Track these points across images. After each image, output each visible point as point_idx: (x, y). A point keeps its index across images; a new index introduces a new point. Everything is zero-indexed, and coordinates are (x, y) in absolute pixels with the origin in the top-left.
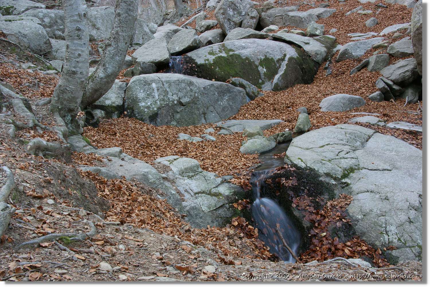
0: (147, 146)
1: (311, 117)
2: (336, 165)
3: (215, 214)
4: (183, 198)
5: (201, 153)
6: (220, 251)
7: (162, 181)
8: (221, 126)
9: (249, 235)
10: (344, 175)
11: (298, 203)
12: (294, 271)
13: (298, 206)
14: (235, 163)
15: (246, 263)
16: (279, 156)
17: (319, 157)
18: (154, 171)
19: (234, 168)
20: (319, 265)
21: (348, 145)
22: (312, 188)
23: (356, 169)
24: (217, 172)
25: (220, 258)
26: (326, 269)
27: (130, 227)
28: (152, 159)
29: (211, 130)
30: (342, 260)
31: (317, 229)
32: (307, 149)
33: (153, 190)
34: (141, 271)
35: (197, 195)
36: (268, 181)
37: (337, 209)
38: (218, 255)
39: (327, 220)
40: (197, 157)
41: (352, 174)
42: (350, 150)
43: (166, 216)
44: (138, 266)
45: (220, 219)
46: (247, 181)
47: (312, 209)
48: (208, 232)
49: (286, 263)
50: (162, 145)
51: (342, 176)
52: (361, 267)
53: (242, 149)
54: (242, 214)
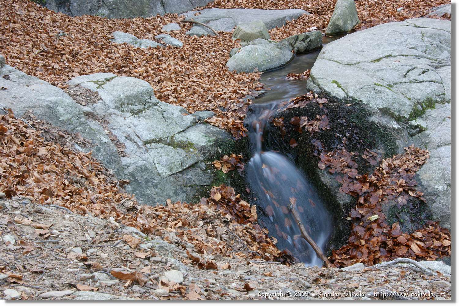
0: (53, 54)
1: (360, 5)
2: (401, 95)
3: (181, 180)
4: (122, 150)
5: (155, 68)
6: (190, 244)
7: (83, 119)
8: (192, 20)
9: (242, 218)
10: (415, 113)
11: (330, 161)
12: (323, 281)
13: (329, 167)
14: (219, 89)
15: (238, 266)
16: (298, 77)
17: (372, 80)
18: (69, 100)
19: (215, 97)
20: (367, 271)
21: (425, 58)
22: (355, 135)
23: (438, 102)
24: (185, 105)
25: (191, 258)
26: (379, 278)
27: (24, 201)
28: (64, 77)
29: (174, 27)
30: (409, 262)
31: (363, 207)
32: (350, 65)
33: (66, 136)
34: (47, 282)
35: (148, 145)
36: (276, 122)
37: (399, 173)
38: (188, 253)
39: (381, 192)
40: (148, 76)
41: (429, 110)
42: (429, 67)
43: (92, 183)
44: (41, 273)
45: (189, 188)
46: (240, 121)
47: (354, 173)
48: (169, 211)
49: (307, 266)
50: (82, 52)
51: (410, 115)
52: (443, 276)
53: (231, 63)
54: (229, 181)
